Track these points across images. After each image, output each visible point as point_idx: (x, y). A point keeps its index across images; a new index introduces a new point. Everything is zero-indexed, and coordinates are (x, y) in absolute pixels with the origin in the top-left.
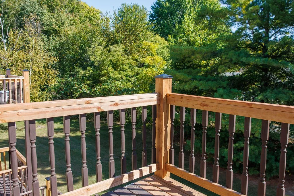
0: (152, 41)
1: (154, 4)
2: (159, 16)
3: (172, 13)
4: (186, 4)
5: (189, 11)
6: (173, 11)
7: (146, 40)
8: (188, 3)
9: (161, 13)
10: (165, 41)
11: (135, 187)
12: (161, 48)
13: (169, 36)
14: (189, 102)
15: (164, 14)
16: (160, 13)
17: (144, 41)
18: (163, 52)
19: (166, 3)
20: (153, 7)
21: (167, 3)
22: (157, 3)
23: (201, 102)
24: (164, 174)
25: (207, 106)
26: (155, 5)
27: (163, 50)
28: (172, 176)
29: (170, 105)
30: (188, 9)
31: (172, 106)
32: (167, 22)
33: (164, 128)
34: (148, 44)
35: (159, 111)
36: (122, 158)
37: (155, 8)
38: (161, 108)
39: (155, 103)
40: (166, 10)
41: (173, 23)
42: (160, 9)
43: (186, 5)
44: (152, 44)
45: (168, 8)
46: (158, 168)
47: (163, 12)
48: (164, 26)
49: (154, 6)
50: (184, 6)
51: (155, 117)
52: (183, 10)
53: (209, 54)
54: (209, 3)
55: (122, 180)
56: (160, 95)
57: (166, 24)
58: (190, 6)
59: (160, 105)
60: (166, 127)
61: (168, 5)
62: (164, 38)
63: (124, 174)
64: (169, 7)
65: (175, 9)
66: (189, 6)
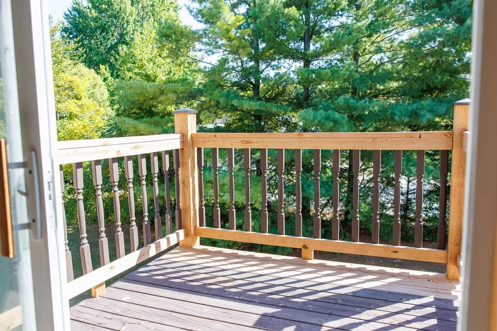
0: (76, 74)
1: (69, 11)
2: (80, 31)
3: (104, 29)
4: (127, 15)
5: (132, 27)
6: (105, 25)
7: (63, 72)
8: (131, 15)
9: (83, 26)
10: (96, 75)
11: (163, 262)
12: (90, 86)
13: (102, 67)
14: (226, 140)
15: (89, 28)
16: (81, 26)
17: (61, 72)
18: (93, 93)
19: (91, 11)
20: (67, 15)
21: (93, 11)
22: (74, 9)
23: (242, 139)
24: (194, 242)
25: (250, 143)
26: (71, 13)
27: (95, 91)
28: (203, 242)
29: (196, 149)
30: (131, 23)
31: (199, 150)
32: (96, 42)
33: (191, 180)
34: (70, 78)
35: (183, 158)
36: (146, 223)
37: (71, 18)
38: (185, 154)
39: (178, 146)
40: (92, 23)
41: (107, 45)
42: (81, 20)
43: (127, 17)
44: (76, 79)
45: (95, 20)
46: (187, 235)
47: (88, 25)
48: (91, 50)
49: (68, 13)
50: (124, 18)
51: (178, 166)
52: (123, 25)
53: (186, 95)
54: (164, 17)
55: (148, 252)
56: (184, 137)
57: (94, 46)
58: (134, 20)
59: (184, 149)
60: (193, 179)
61: (94, 13)
62: (93, 71)
63: (150, 245)
64: (97, 18)
65: (108, 22)
66: (131, 20)
